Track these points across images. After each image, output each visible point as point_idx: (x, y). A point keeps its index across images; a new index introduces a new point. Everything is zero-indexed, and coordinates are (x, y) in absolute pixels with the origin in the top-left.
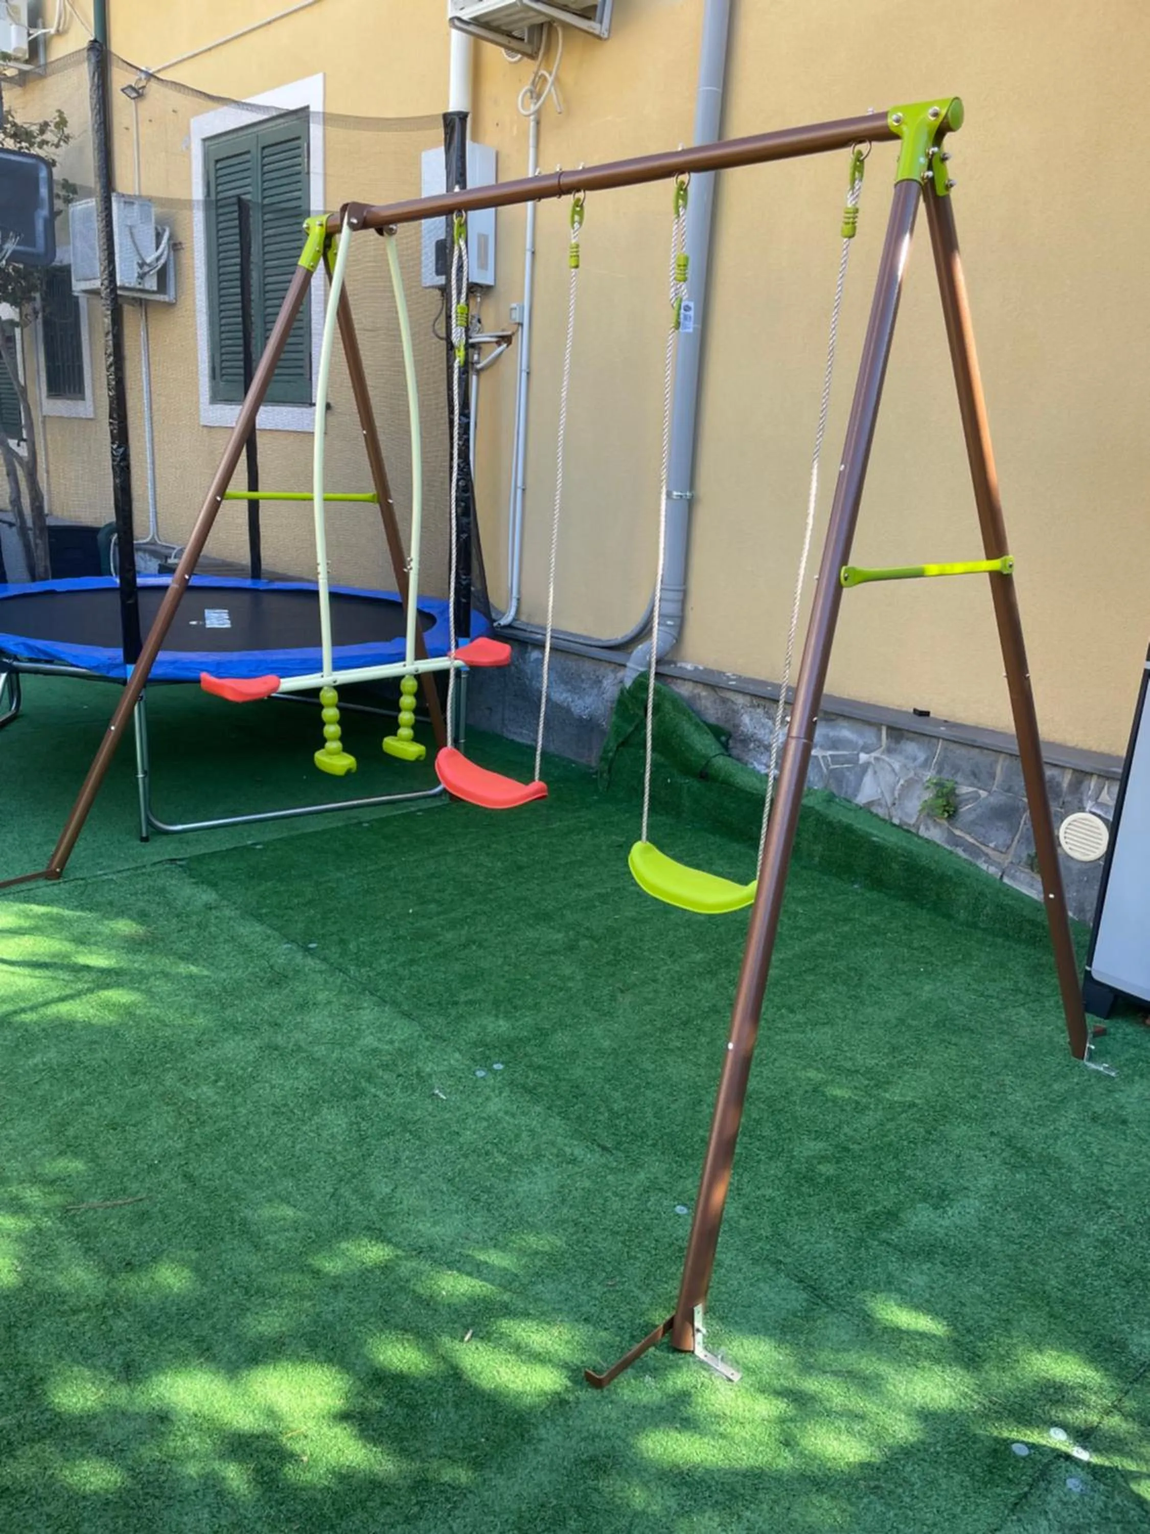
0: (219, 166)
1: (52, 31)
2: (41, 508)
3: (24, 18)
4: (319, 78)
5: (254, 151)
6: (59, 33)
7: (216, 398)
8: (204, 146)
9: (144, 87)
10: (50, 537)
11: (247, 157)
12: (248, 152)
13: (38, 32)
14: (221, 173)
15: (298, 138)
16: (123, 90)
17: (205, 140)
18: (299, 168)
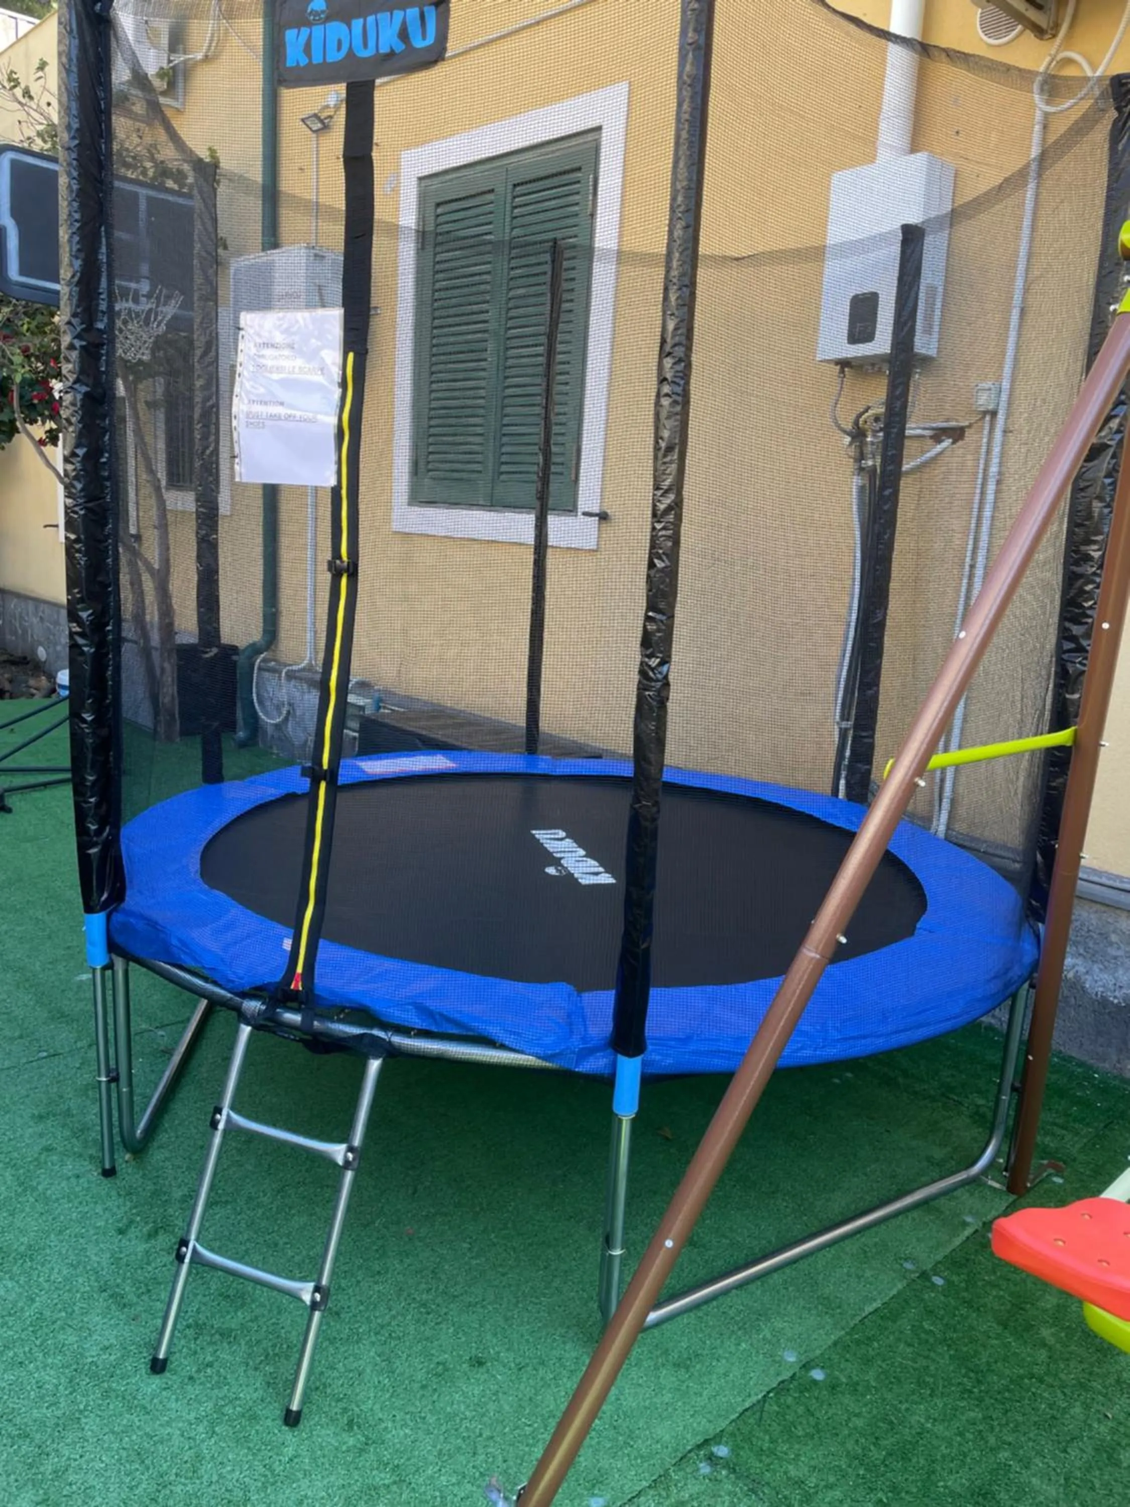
0: (439, 211)
1: (200, 56)
2: (171, 624)
3: (165, 41)
4: (624, 87)
5: (500, 189)
6: (206, 59)
7: (418, 498)
8: (419, 185)
9: (331, 117)
10: (180, 658)
11: (490, 197)
12: (491, 191)
13: (178, 59)
14: (441, 219)
15: (579, 169)
16: (303, 120)
17: (420, 179)
18: (576, 208)
